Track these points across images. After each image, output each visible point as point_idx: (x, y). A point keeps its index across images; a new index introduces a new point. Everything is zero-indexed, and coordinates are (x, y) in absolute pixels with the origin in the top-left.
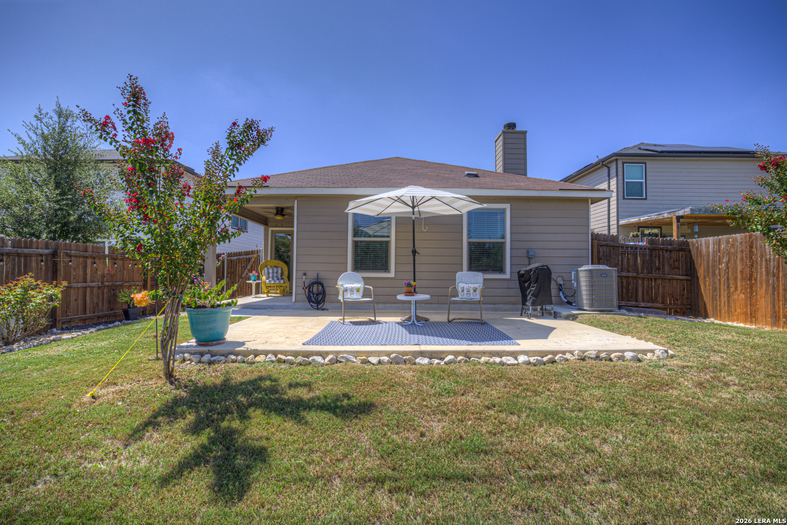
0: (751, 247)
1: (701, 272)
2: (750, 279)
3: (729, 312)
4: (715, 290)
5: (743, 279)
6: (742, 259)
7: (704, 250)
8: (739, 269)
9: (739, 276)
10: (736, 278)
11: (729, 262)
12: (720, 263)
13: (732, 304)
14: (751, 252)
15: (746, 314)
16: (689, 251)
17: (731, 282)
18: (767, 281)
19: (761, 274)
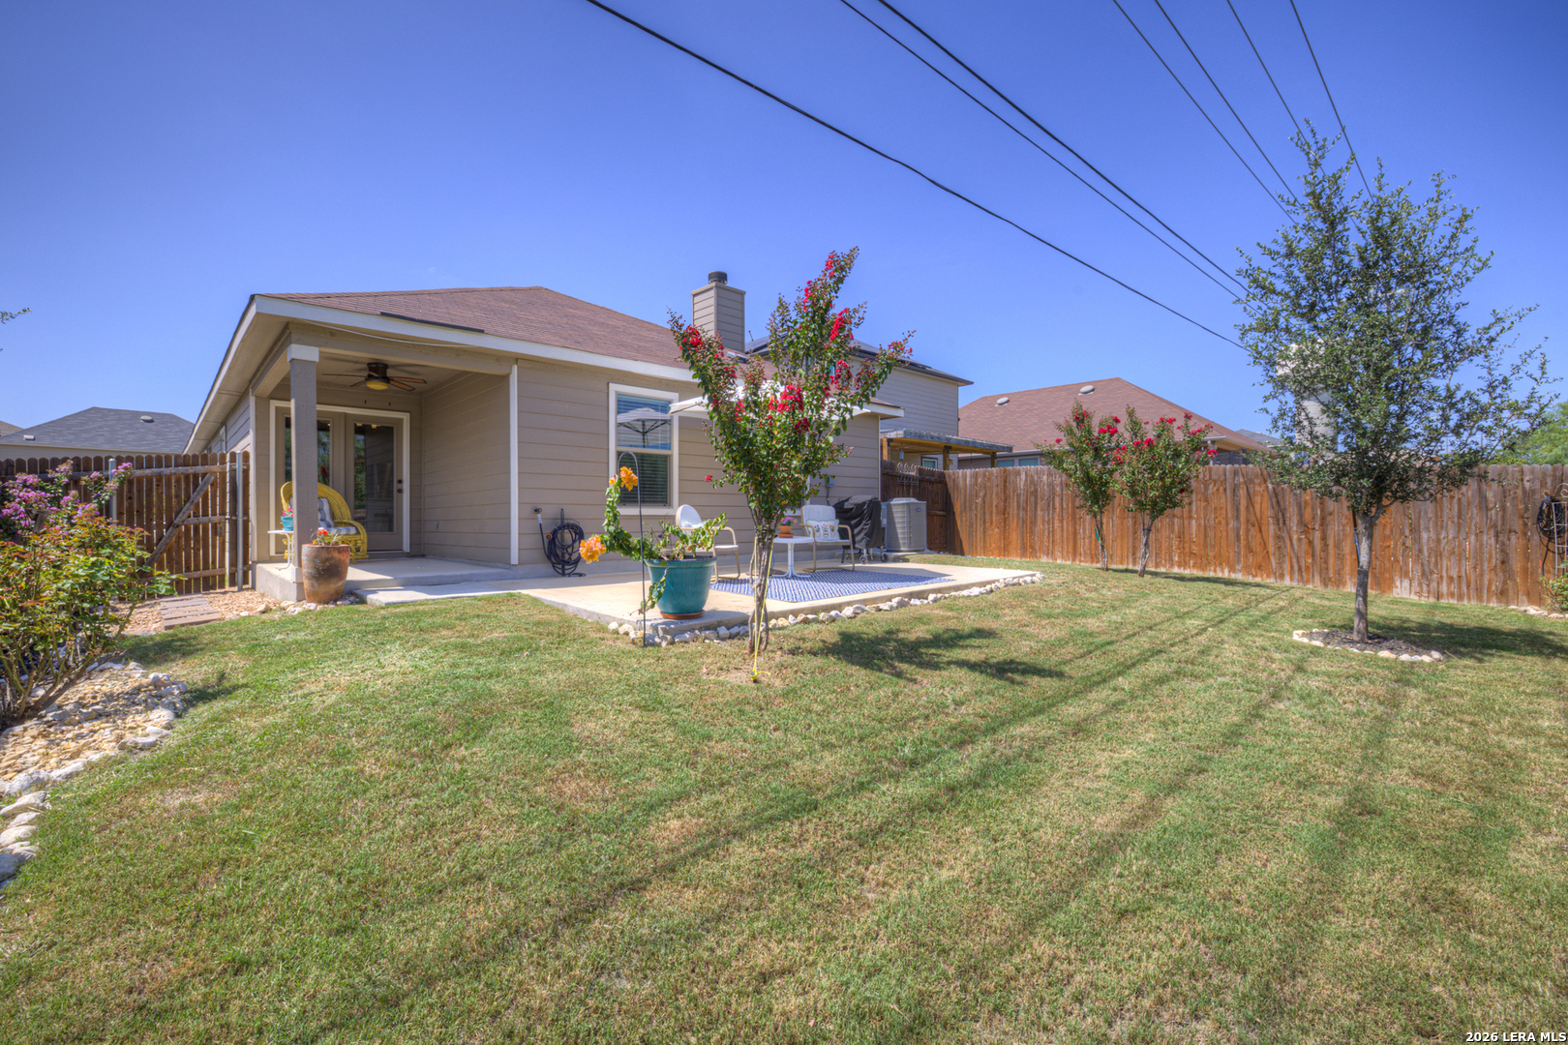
0: (1005, 482)
1: (958, 507)
2: (1004, 514)
3: (985, 547)
4: (971, 525)
5: (997, 513)
6: (997, 494)
7: (961, 482)
8: (994, 503)
9: (994, 510)
10: (991, 513)
11: (985, 496)
12: (977, 497)
13: (988, 540)
14: (1005, 486)
15: (1000, 548)
16: (946, 484)
17: (988, 517)
18: (1018, 515)
19: (1013, 510)
